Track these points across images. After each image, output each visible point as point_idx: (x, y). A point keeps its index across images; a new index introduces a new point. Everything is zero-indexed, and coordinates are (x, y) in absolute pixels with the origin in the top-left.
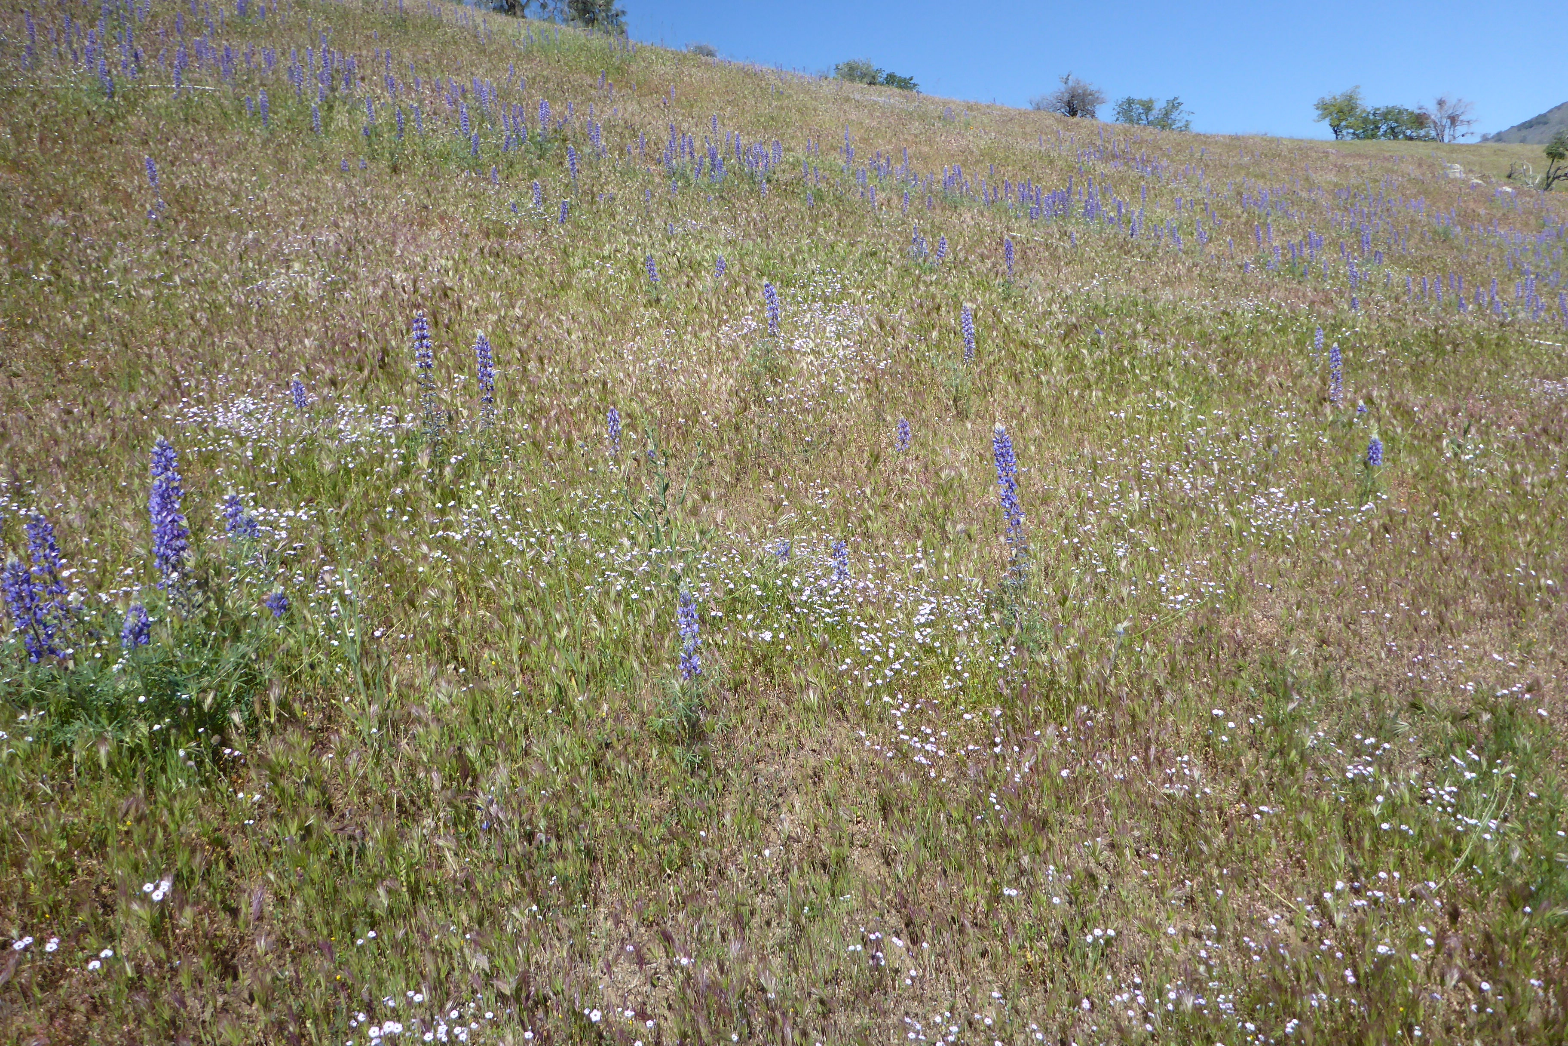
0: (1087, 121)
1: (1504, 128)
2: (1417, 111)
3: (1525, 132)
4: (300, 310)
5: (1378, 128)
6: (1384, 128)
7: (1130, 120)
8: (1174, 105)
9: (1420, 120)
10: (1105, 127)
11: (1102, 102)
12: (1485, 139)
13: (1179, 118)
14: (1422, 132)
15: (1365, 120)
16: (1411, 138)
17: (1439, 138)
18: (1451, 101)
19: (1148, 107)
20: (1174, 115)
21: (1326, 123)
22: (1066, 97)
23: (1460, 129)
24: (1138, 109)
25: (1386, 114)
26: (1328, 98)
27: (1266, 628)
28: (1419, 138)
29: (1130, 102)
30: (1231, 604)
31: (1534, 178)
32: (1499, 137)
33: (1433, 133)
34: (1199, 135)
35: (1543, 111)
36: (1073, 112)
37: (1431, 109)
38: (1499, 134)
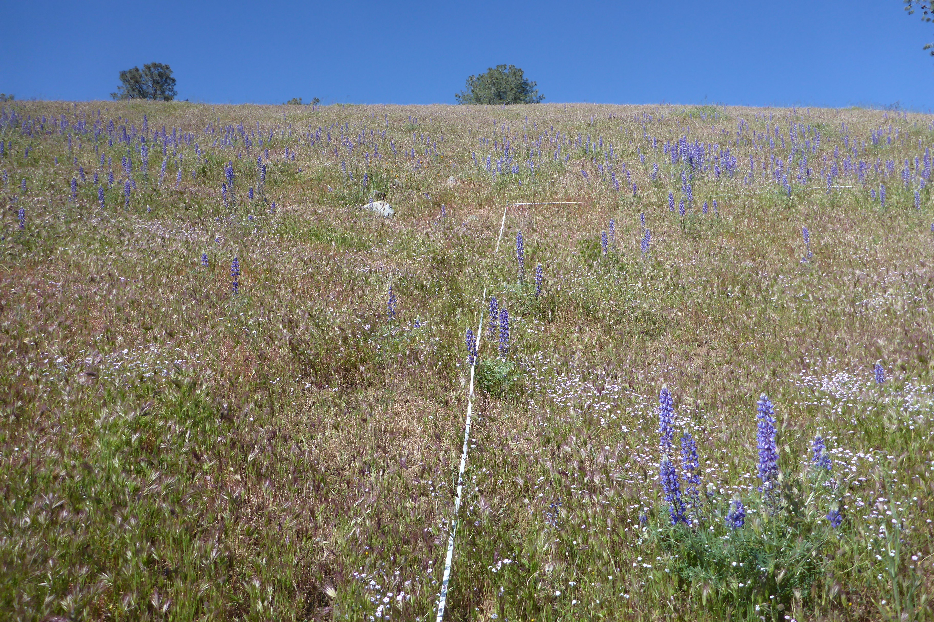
4: (891, 319)
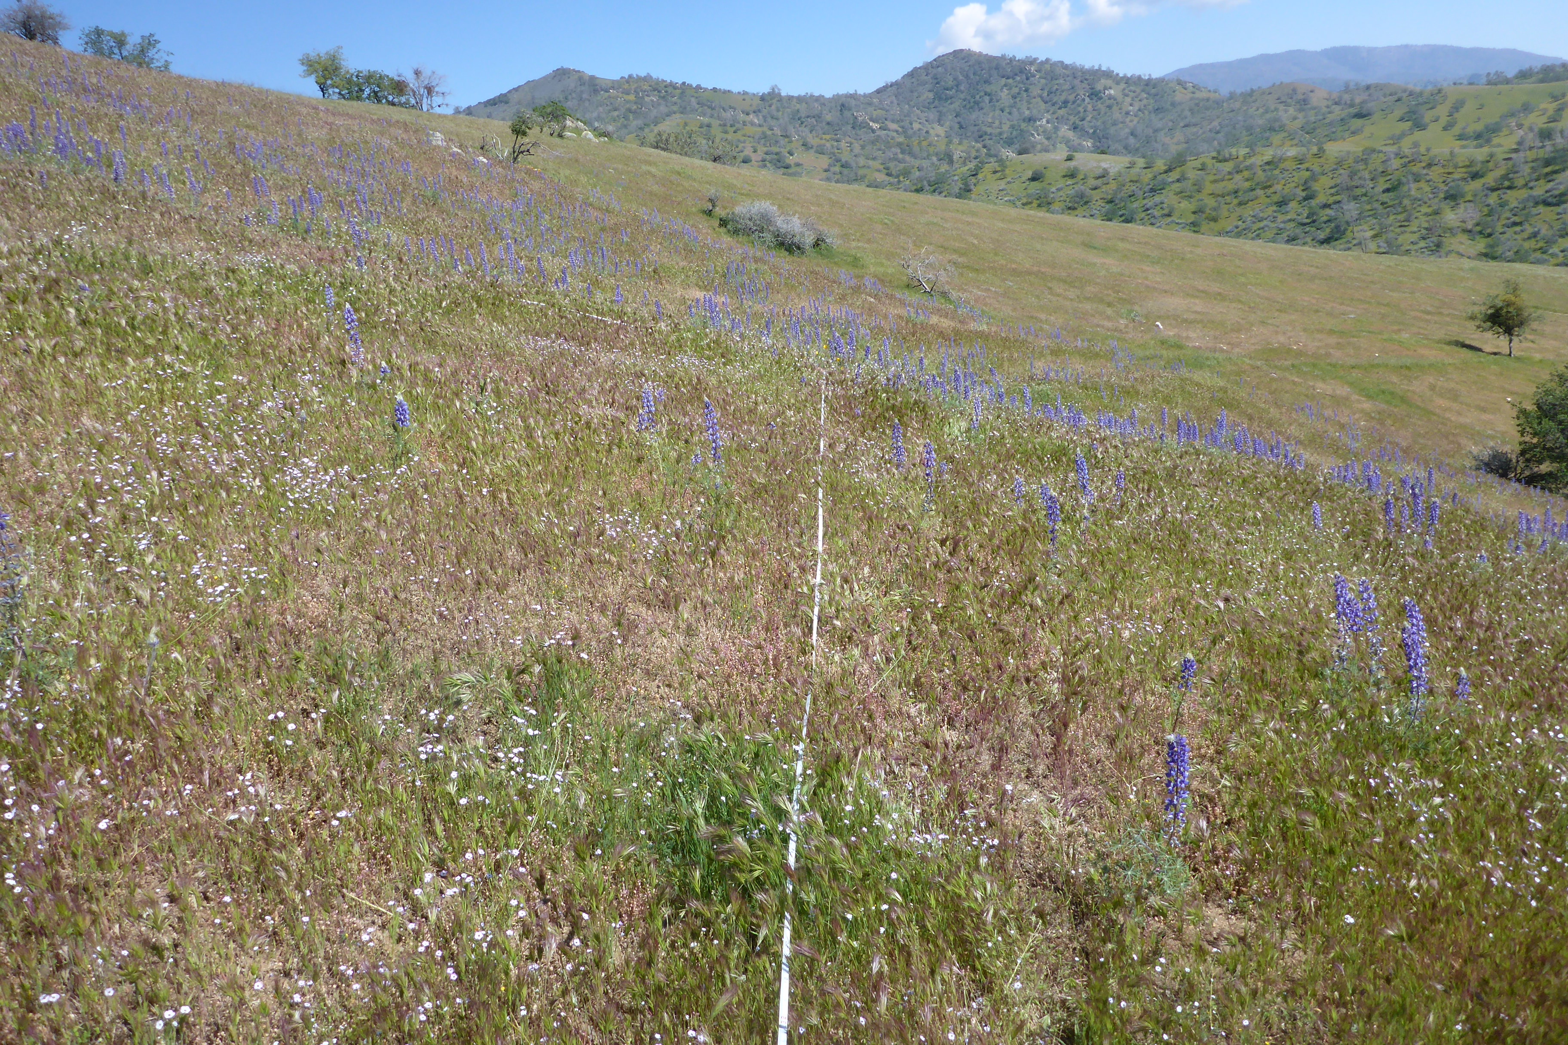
0: (48, 47)
1: (473, 103)
2: (396, 78)
3: (489, 109)
5: (363, 91)
6: (367, 91)
7: (99, 51)
8: (149, 42)
9: (400, 87)
10: (73, 56)
11: (65, 28)
12: (457, 111)
13: (158, 56)
14: (403, 99)
15: (349, 81)
16: (393, 104)
17: (418, 106)
18: (426, 72)
19: (120, 41)
20: (151, 53)
21: (312, 79)
22: (20, 17)
23: (437, 100)
24: (108, 42)
25: (370, 78)
26: (313, 55)
27: (316, 609)
28: (401, 104)
29: (99, 32)
30: (276, 590)
31: (502, 152)
32: (469, 111)
33: (413, 101)
34: (180, 77)
35: (504, 91)
36: (30, 35)
37: (409, 77)
38: (469, 108)
